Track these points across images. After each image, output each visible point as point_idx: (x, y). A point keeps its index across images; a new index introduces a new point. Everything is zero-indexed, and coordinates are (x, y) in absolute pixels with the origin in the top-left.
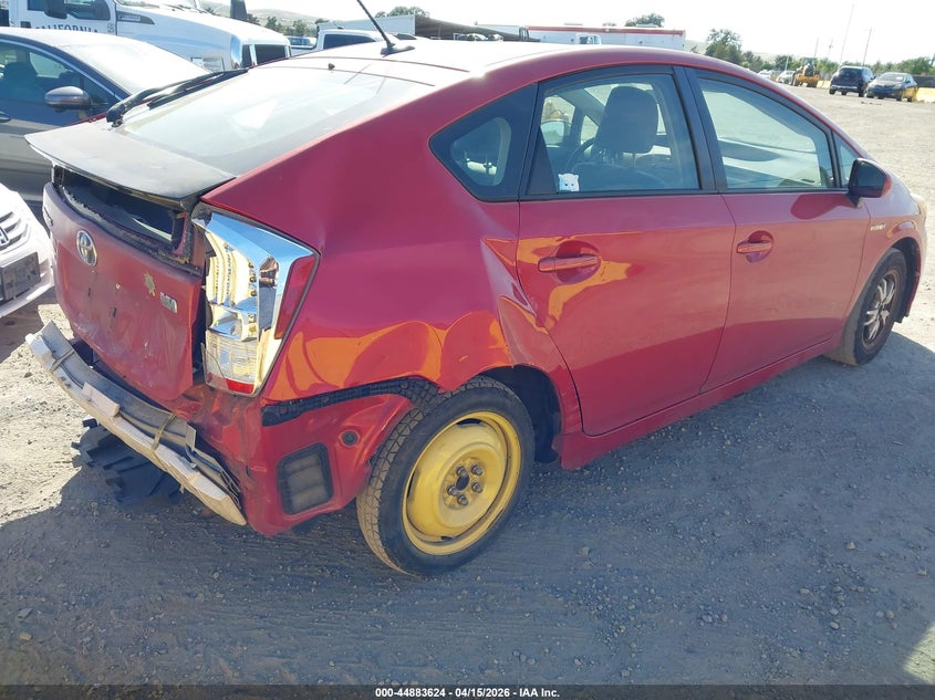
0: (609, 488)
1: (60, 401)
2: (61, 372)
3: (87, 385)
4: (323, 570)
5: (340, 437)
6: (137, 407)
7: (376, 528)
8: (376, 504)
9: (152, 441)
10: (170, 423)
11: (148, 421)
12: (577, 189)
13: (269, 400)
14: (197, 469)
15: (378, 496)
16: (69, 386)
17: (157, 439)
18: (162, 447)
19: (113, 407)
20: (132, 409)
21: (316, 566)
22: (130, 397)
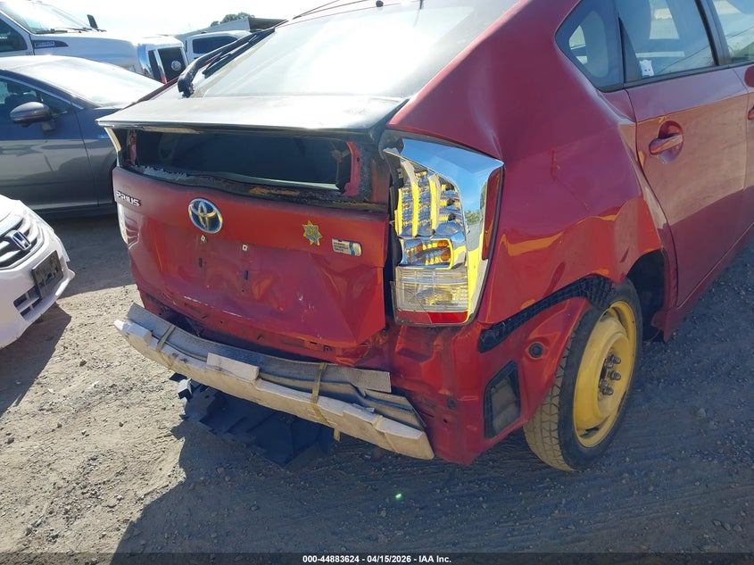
0: (677, 353)
1: (127, 380)
2: (169, 350)
3: (210, 355)
4: (480, 485)
5: (527, 350)
6: (276, 364)
7: (555, 434)
8: (555, 410)
9: (309, 395)
10: (324, 373)
11: (298, 376)
12: (653, 74)
13: (484, 324)
14: (376, 412)
15: (557, 403)
16: (185, 360)
17: (316, 392)
18: (323, 399)
19: (251, 371)
20: (272, 368)
21: (470, 482)
22: (262, 357)
